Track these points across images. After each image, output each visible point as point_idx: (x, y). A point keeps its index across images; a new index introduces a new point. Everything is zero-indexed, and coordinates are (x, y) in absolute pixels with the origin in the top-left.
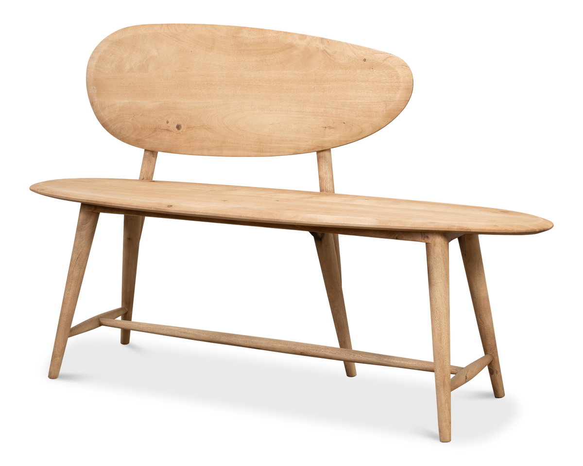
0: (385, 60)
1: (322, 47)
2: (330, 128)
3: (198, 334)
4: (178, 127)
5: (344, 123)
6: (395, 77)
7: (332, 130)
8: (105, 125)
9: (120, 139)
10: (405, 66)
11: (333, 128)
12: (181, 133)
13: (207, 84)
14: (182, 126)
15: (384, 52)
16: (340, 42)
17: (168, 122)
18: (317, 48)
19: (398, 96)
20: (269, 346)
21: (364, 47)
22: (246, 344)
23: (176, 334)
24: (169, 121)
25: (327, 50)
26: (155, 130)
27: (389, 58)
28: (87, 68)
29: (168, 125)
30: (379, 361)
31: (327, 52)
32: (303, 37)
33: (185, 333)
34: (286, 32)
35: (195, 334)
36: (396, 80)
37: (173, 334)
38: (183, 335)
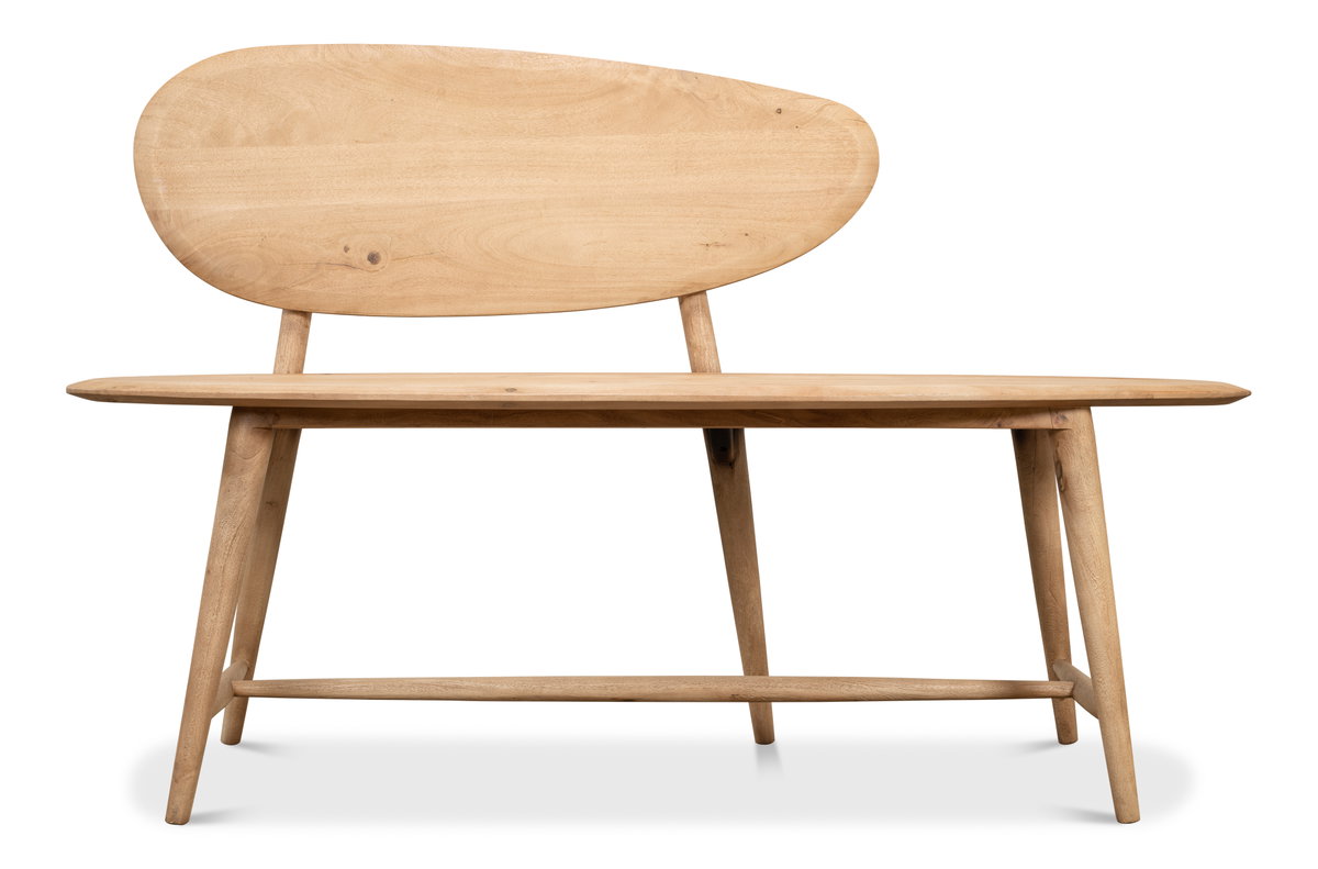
0: (821, 110)
1: (685, 87)
2: (717, 245)
3: (488, 686)
4: (373, 258)
5: (746, 235)
6: (845, 143)
7: (722, 249)
8: (188, 262)
10: (860, 122)
11: (724, 245)
12: (381, 271)
13: (435, 167)
14: (382, 256)
17: (346, 249)
18: (677, 90)
19: (856, 179)
20: (661, 690)
22: (604, 693)
23: (435, 694)
24: (350, 246)
25: (697, 93)
26: (318, 264)
27: (827, 108)
28: (136, 138)
29: (348, 254)
30: (905, 692)
31: (697, 98)
33: (457, 687)
35: (481, 688)
36: (849, 148)
37: (426, 694)
38: (451, 693)
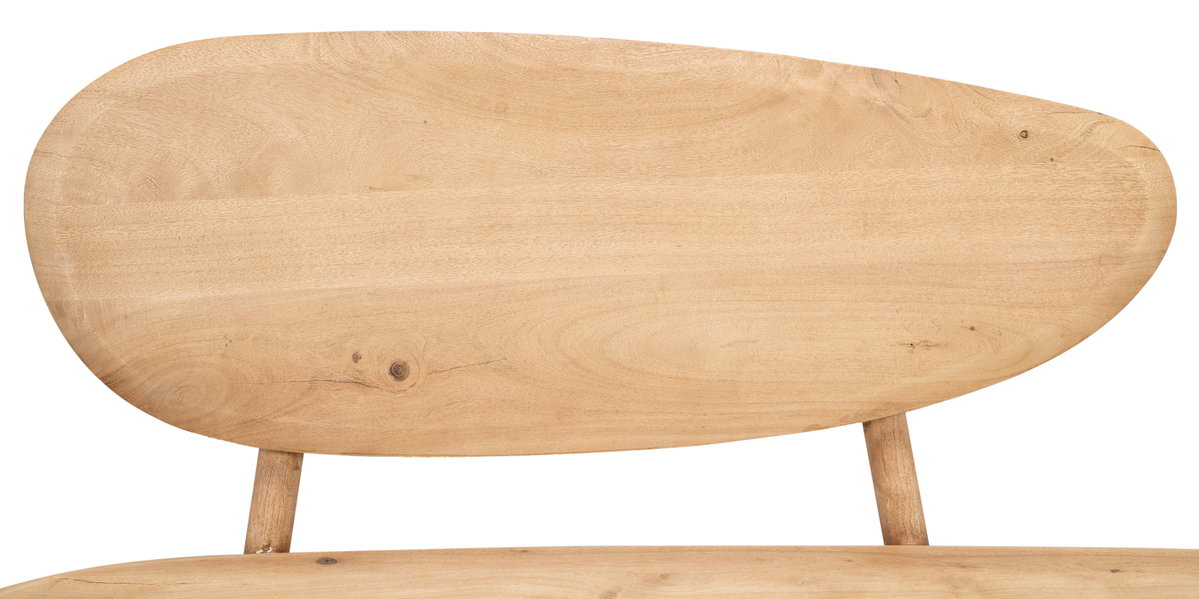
0: (1088, 132)
1: (878, 96)
2: (927, 346)
4: (398, 372)
5: (972, 329)
6: (1127, 185)
7: (933, 349)
8: (113, 382)
9: (176, 424)
10: (1149, 149)
11: (937, 345)
12: (410, 390)
13: (491, 227)
14: (412, 367)
15: (1078, 109)
16: (932, 79)
17: (356, 358)
18: (866, 102)
19: (1142, 241)
21: (1015, 95)
24: (363, 353)
25: (898, 106)
26: (313, 382)
27: (1098, 128)
29: (358, 366)
31: (898, 114)
32: (813, 67)
34: (751, 54)
36: (1133, 193)
